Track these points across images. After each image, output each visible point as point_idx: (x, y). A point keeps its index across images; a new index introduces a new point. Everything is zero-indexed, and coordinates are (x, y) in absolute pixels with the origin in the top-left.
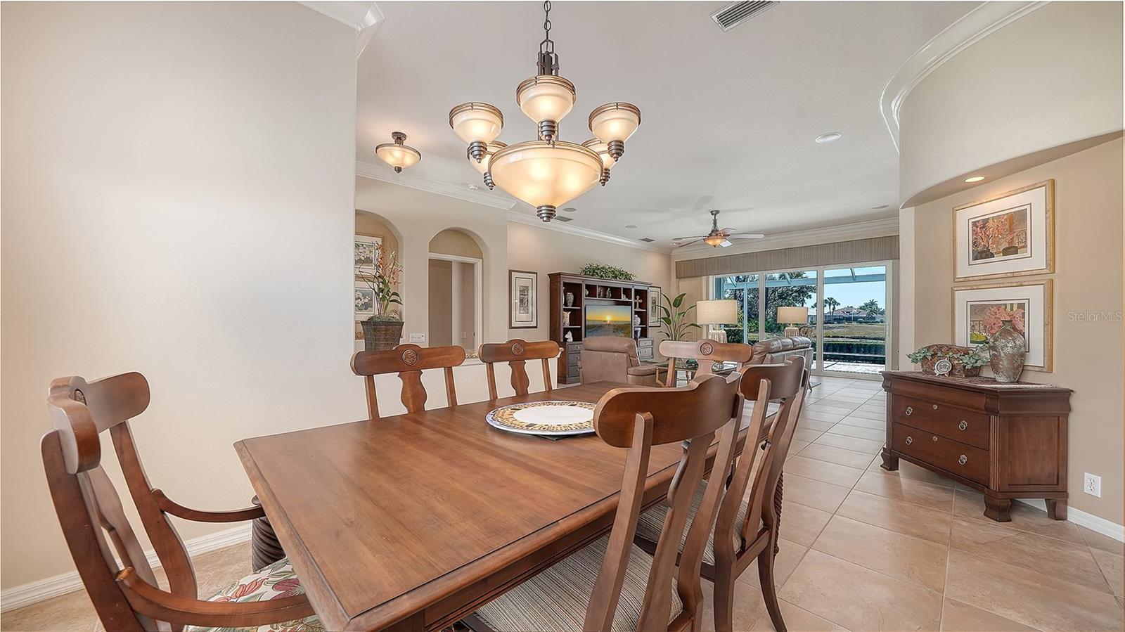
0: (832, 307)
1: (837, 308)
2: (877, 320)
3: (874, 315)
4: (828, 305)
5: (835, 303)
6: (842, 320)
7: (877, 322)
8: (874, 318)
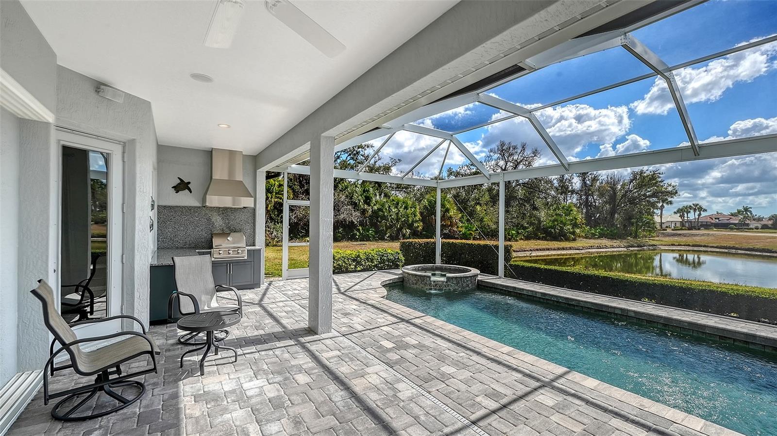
0: (697, 213)
1: (703, 214)
2: (751, 226)
3: (747, 222)
4: (692, 211)
5: (701, 209)
6: (710, 226)
7: (751, 229)
8: (748, 225)
